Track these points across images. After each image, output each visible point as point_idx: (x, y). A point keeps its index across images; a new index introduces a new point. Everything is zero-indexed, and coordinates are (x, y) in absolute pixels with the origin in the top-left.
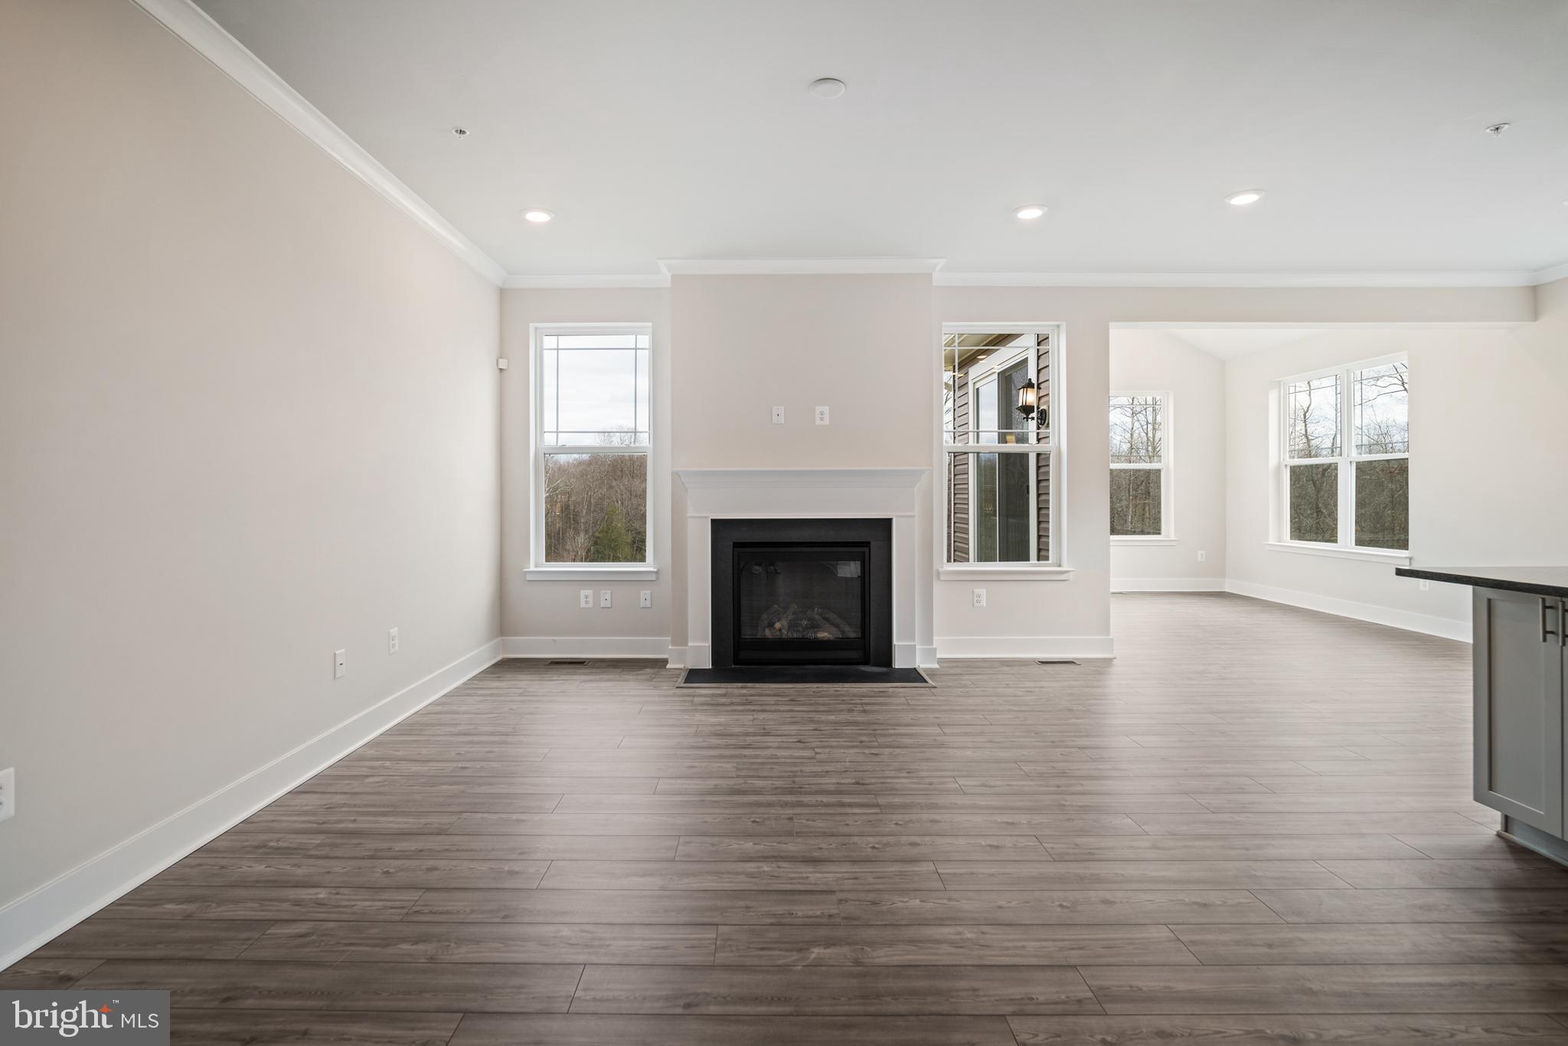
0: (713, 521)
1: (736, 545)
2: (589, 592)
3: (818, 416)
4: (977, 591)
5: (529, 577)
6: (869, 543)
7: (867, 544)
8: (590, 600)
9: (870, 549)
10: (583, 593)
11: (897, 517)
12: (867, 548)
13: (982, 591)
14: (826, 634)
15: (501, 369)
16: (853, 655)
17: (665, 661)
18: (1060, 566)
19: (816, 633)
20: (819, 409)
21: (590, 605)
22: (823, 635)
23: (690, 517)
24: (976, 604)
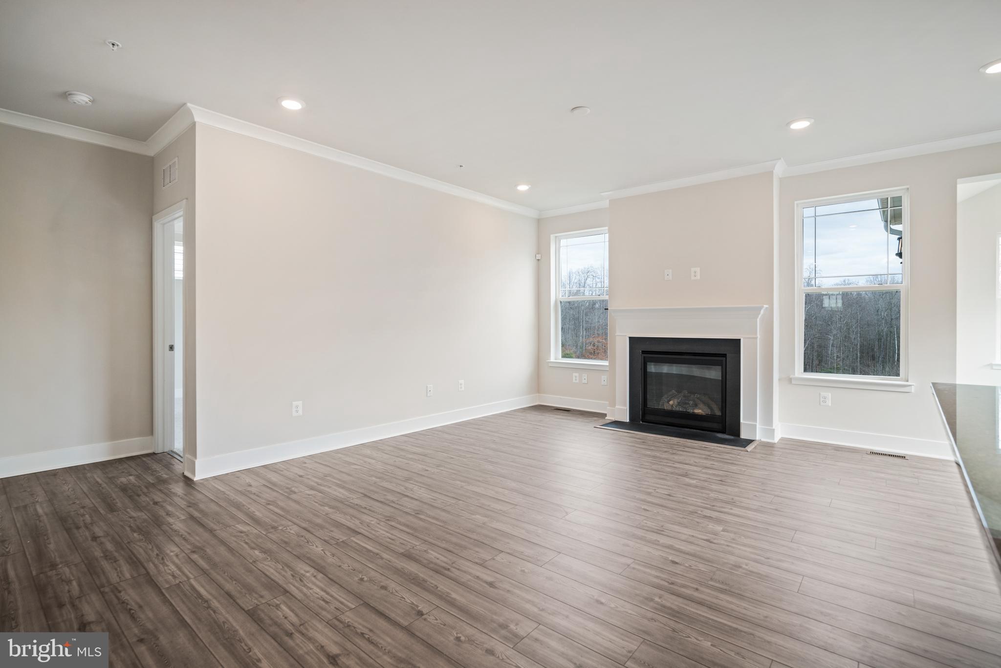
0: (630, 338)
1: (643, 352)
2: (577, 374)
3: (693, 274)
4: (823, 394)
5: (550, 365)
6: (726, 355)
7: (725, 356)
8: (577, 378)
9: (726, 359)
10: (575, 374)
11: (744, 338)
12: (725, 358)
13: (828, 395)
14: (700, 411)
15: (538, 260)
16: (715, 426)
17: (605, 415)
18: (908, 381)
19: (693, 409)
20: (693, 269)
21: (577, 381)
22: (698, 411)
23: (618, 335)
24: (822, 403)
